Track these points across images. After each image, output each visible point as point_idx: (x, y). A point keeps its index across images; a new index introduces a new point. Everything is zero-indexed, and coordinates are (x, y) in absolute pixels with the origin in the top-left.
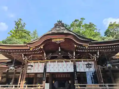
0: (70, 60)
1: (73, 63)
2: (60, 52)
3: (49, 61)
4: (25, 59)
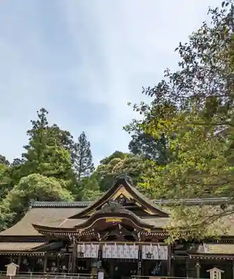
0: (134, 243)
1: (138, 247)
2: (120, 230)
3: (106, 243)
4: (72, 240)
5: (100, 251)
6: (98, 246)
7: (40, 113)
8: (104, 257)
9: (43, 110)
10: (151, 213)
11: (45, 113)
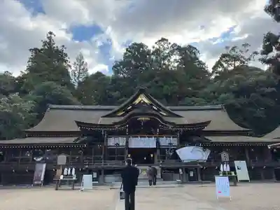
0: (153, 136)
1: (156, 139)
2: (142, 126)
3: (131, 136)
4: (104, 134)
5: (127, 142)
6: (125, 139)
7: (49, 35)
8: (130, 147)
9: (51, 33)
10: (165, 114)
11: (53, 36)
